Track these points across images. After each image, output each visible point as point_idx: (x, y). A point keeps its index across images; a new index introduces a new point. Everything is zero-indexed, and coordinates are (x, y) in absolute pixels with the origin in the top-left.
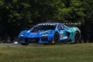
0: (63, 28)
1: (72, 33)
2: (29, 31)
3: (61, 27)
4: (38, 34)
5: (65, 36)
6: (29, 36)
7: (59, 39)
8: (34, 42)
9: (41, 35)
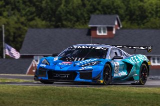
0: (119, 55)
1: (136, 65)
2: (56, 59)
3: (116, 53)
4: (75, 65)
5: (123, 70)
6: (57, 68)
7: (112, 77)
8: (66, 78)
9: (80, 66)
